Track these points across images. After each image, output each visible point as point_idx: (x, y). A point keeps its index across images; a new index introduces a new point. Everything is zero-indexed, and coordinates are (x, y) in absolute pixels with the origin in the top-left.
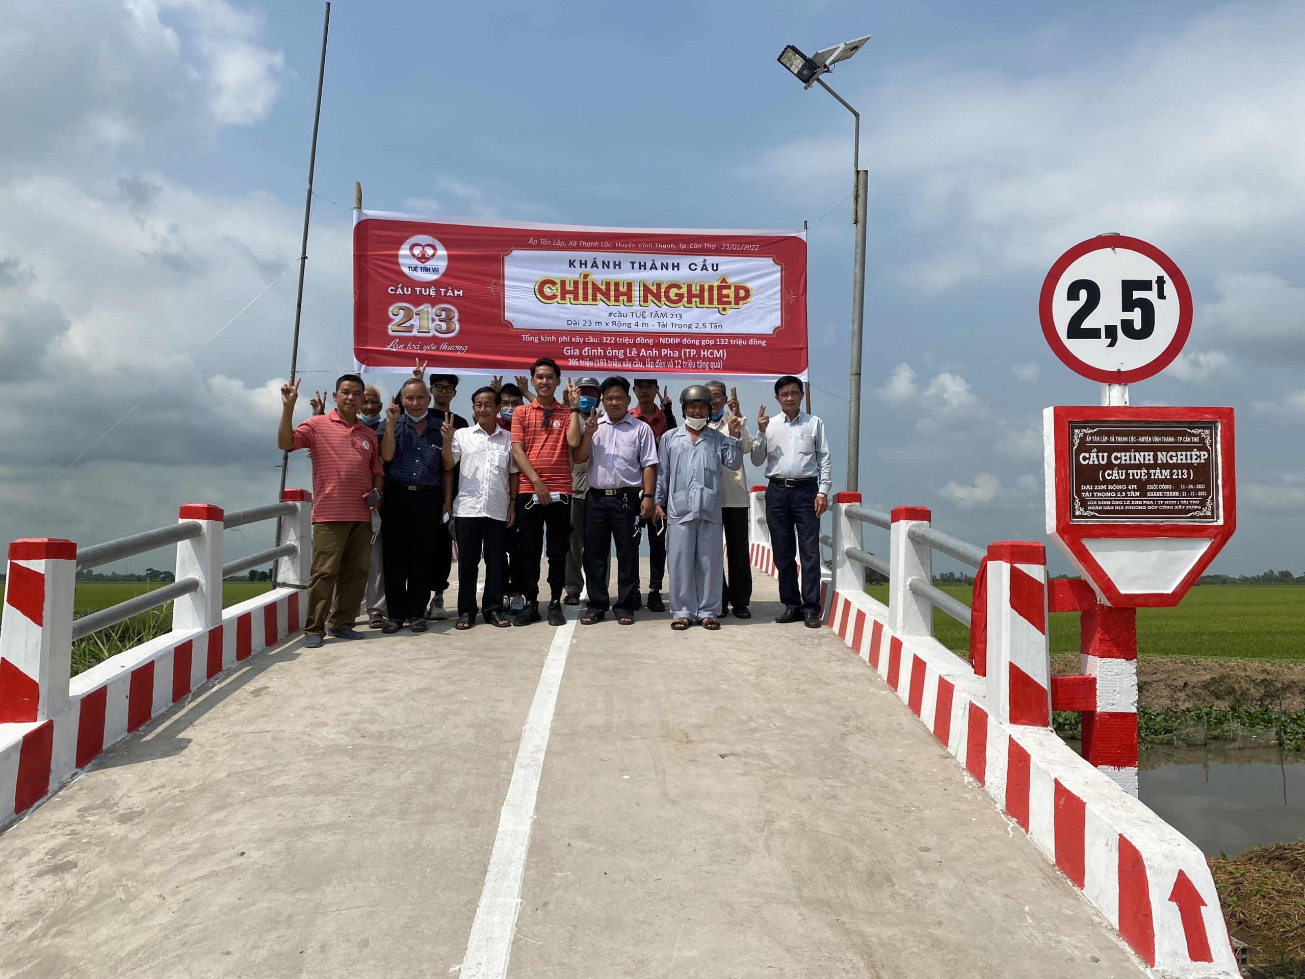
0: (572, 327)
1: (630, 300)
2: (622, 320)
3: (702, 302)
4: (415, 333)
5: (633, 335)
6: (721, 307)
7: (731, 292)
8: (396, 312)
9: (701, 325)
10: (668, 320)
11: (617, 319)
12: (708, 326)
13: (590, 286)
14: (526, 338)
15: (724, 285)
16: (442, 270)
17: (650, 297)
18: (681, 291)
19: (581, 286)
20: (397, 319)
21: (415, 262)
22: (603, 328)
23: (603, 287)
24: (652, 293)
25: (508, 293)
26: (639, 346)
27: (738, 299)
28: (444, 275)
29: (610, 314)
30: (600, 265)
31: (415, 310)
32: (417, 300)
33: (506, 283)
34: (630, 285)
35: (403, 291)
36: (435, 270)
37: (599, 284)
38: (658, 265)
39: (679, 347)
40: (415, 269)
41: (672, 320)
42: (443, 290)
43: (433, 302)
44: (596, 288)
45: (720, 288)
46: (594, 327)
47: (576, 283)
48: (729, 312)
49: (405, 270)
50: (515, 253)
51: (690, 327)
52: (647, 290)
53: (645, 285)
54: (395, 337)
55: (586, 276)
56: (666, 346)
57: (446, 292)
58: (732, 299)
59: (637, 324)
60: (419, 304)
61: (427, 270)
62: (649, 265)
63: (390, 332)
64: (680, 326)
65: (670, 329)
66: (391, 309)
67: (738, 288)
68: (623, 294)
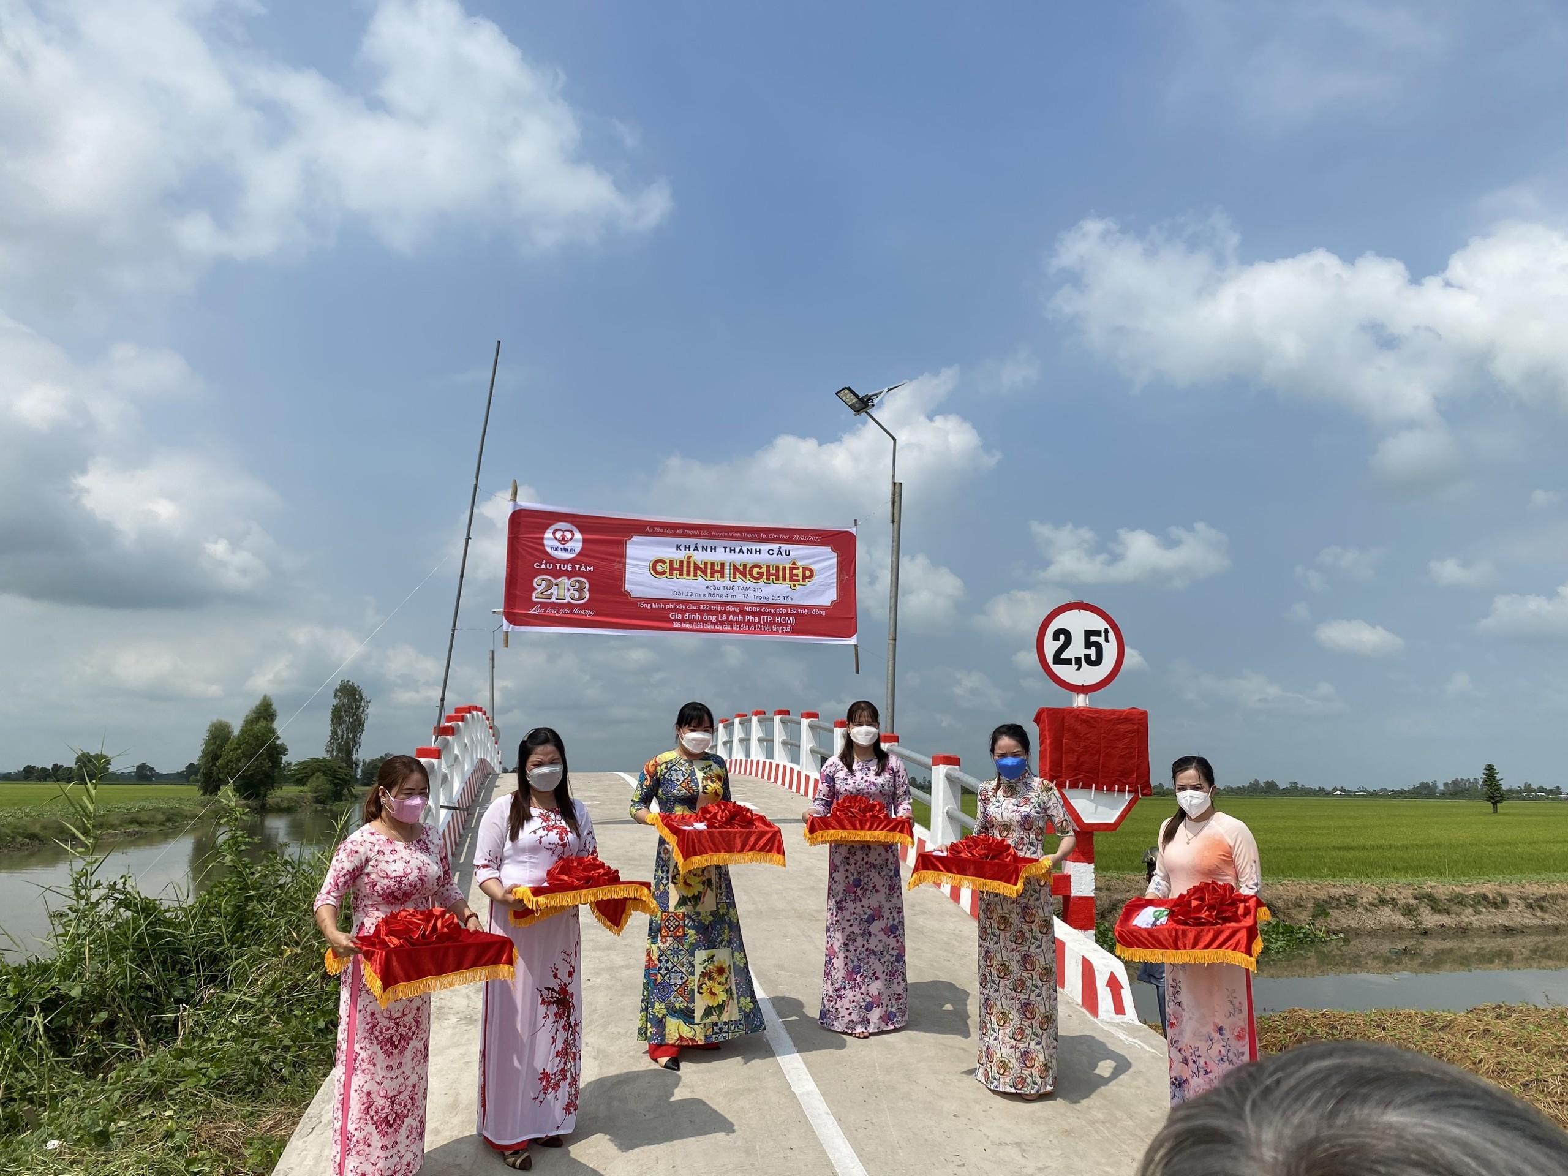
0: (677, 597)
1: (722, 577)
2: (716, 592)
3: (777, 579)
4: (553, 600)
5: (724, 604)
6: (792, 583)
7: (799, 572)
8: (539, 583)
9: (776, 598)
10: (751, 593)
11: (712, 591)
12: (782, 598)
13: (692, 565)
14: (641, 605)
15: (794, 567)
16: (578, 550)
17: (738, 575)
18: (761, 571)
19: (685, 565)
20: (540, 589)
21: (556, 544)
22: (702, 598)
23: (702, 566)
24: (739, 571)
25: (628, 569)
26: (728, 613)
27: (805, 578)
28: (579, 554)
29: (707, 587)
30: (700, 549)
31: (555, 582)
32: (557, 574)
33: (627, 561)
34: (723, 565)
35: (546, 565)
36: (572, 550)
37: (699, 563)
38: (745, 549)
39: (758, 614)
40: (556, 549)
41: (755, 593)
42: (578, 566)
43: (570, 575)
44: (696, 566)
45: (791, 569)
46: (694, 598)
47: (681, 562)
48: (798, 587)
49: (549, 550)
50: (636, 538)
51: (768, 598)
52: (735, 569)
53: (734, 565)
54: (538, 603)
55: (689, 557)
56: (749, 613)
57: (580, 568)
58: (800, 577)
59: (727, 596)
60: (556, 578)
61: (565, 550)
62: (737, 549)
63: (534, 599)
64: (760, 598)
65: (752, 600)
66: (535, 580)
67: (804, 569)
68: (717, 572)
